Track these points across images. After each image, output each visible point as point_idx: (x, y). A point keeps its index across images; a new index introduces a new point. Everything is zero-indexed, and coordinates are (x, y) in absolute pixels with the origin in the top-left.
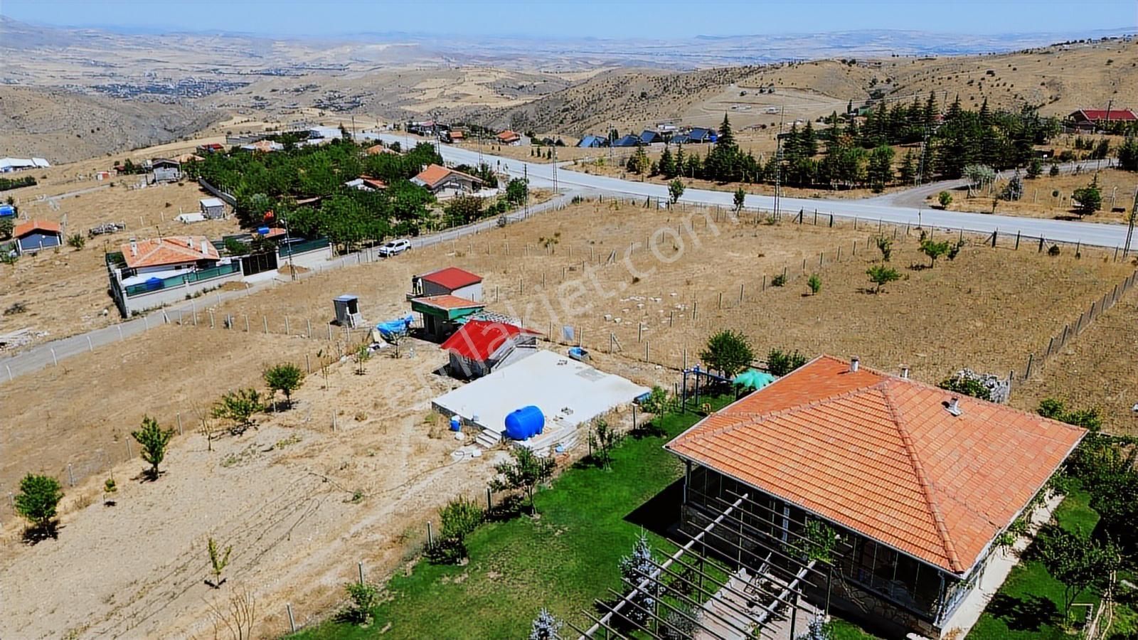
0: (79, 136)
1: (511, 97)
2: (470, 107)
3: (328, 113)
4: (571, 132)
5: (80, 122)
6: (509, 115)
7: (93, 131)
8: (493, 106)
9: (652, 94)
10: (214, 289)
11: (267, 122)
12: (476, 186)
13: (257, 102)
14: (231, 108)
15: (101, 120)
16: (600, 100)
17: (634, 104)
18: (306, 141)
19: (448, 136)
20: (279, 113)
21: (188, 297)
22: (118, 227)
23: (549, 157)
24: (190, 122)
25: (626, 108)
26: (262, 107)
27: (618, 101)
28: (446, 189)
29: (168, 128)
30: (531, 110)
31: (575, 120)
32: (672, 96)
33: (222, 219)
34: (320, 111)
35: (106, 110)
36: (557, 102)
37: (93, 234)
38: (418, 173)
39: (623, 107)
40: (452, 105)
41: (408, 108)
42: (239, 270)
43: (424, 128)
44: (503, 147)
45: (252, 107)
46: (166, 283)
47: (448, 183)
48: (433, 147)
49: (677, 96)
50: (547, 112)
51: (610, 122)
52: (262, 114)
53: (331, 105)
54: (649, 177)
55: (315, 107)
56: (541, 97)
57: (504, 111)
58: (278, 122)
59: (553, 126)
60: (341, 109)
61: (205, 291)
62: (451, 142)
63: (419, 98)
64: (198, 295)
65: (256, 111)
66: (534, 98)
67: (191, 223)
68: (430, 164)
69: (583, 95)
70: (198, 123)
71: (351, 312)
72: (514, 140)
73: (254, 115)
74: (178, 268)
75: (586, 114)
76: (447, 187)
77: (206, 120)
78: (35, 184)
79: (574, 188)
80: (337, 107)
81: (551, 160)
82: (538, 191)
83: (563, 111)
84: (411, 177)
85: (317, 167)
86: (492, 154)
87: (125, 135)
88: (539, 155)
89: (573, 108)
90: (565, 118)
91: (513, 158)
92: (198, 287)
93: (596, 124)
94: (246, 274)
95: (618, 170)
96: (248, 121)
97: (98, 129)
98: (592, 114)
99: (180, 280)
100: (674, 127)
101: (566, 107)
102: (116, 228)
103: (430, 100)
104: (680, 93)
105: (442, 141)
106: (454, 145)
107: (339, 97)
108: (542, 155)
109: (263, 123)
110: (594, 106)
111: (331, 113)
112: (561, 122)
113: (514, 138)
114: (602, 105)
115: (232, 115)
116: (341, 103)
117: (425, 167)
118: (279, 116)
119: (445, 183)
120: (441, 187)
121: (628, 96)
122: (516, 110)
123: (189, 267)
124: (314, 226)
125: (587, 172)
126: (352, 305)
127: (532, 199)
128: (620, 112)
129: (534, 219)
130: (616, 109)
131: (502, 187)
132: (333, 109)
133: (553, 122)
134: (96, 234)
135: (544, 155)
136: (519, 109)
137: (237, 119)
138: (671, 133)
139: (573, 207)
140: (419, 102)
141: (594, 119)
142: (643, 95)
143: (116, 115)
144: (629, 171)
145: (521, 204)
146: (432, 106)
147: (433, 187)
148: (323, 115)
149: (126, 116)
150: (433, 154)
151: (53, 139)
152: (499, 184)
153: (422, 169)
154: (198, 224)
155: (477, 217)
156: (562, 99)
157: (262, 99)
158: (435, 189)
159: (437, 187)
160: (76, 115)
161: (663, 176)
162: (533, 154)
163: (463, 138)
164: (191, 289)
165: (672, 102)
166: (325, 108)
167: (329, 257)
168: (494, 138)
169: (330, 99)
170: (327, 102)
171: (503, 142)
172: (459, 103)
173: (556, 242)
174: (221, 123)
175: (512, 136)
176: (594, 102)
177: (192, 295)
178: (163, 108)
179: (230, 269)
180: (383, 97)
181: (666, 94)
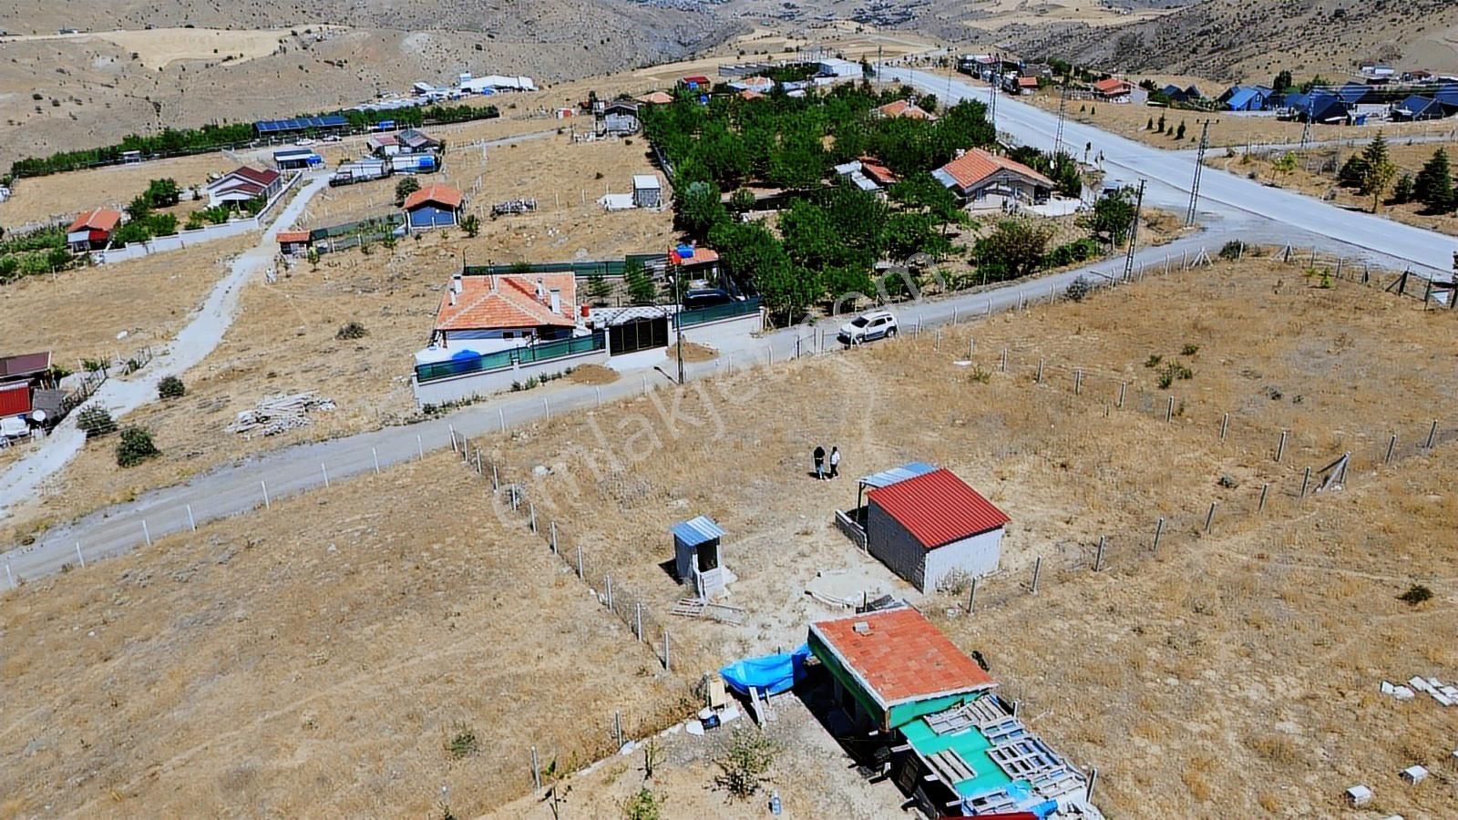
0: (586, 48)
1: (1122, 10)
2: (1059, 25)
3: (867, 28)
4: (1207, 68)
5: (590, 31)
6: (1114, 38)
7: (602, 42)
8: (1093, 23)
9: (1354, 12)
10: (559, 376)
11: (791, 38)
12: (1041, 194)
13: (787, 11)
14: (756, 18)
15: (613, 29)
16: (1263, 19)
17: (1319, 29)
18: (813, 81)
19: (1015, 82)
20: (809, 27)
21: (516, 387)
22: (528, 207)
23: (1180, 136)
24: (707, 34)
25: (1306, 32)
26: (791, 16)
27: (1292, 23)
28: (989, 196)
29: (683, 41)
30: (1150, 32)
31: (1216, 48)
32: (1390, 17)
33: (654, 209)
34: (857, 25)
35: (619, 16)
36: (1191, 20)
37: (497, 213)
38: (948, 161)
39: (1300, 32)
40: (1034, 21)
41: (973, 24)
42: (603, 346)
43: (981, 66)
44: (1100, 105)
45: (780, 18)
46: (486, 363)
47: (994, 186)
48: (984, 108)
49: (1399, 17)
50: (1174, 35)
51: (1275, 55)
52: (788, 26)
53: (875, 17)
54: (1387, 203)
55: (854, 20)
56: (1168, 12)
57: (1107, 31)
58: (805, 38)
59: (1178, 56)
60: (886, 23)
61: (544, 379)
62: (1018, 93)
63: (990, 10)
64: (531, 385)
65: (783, 23)
66: (1158, 12)
67: (614, 210)
68: (971, 148)
69: (1237, 10)
70: (715, 35)
71: (703, 568)
72: (1119, 95)
73: (779, 28)
74: (508, 335)
75: (1237, 40)
76: (991, 192)
77: (724, 32)
78: (497, 115)
79: (1229, 215)
80: (880, 20)
81: (1182, 142)
82: (1154, 213)
83: (1200, 34)
84: (935, 168)
85: (800, 137)
86: (1079, 121)
87: (635, 49)
88: (1161, 130)
89: (1217, 31)
90: (1201, 45)
91: (1114, 131)
92: (534, 372)
93: (1250, 57)
94: (614, 351)
95: (1318, 179)
96: (771, 36)
97: (608, 40)
98: (1246, 41)
99: (505, 358)
100: (1391, 72)
101: (1206, 28)
102: (524, 207)
103: (1006, 12)
104: (1406, 12)
105: (1004, 90)
106: (1022, 99)
107: (887, 7)
108: (1166, 129)
109: (786, 40)
110: (1252, 28)
111: (872, 29)
112: (1194, 51)
113: (1121, 90)
114: (1268, 27)
115: (753, 27)
116: (888, 14)
117: (961, 152)
118: (807, 31)
119: (989, 185)
120: (981, 191)
121: (1312, 13)
122: (1127, 31)
123: (524, 335)
124: (747, 266)
125: (1252, 177)
126: (707, 553)
127: (1144, 233)
128: (1296, 40)
129: (1141, 287)
130: (1288, 35)
131: (1089, 197)
132: (876, 22)
133: (1181, 50)
134: (500, 213)
135: (1170, 131)
136: (1132, 30)
137: (759, 32)
138: (1385, 81)
139: (1225, 265)
140: (988, 16)
141: (1250, 48)
142: (1339, 14)
143: (628, 23)
144: (1343, 185)
145: (1119, 244)
146: (1006, 21)
147: (966, 191)
148: (861, 30)
149: (639, 25)
150: (981, 122)
151: (560, 51)
152: (1085, 191)
153: (955, 155)
154: (622, 214)
155: (1032, 266)
156: (1201, 16)
157: (793, 7)
158: (968, 195)
159: (975, 191)
160: (588, 22)
161: (1420, 206)
162: (1150, 126)
163: (1039, 87)
164: (521, 374)
165: (1388, 25)
166: (867, 20)
167: (756, 330)
168: (1088, 89)
169: (874, 9)
170: (870, 13)
171: (1102, 95)
172: (1046, 19)
173: (1188, 376)
174: (740, 38)
175: (1119, 86)
176: (1253, 21)
177: (522, 384)
178: (681, 16)
179: (590, 344)
180: (942, 8)
181: (1380, 13)
